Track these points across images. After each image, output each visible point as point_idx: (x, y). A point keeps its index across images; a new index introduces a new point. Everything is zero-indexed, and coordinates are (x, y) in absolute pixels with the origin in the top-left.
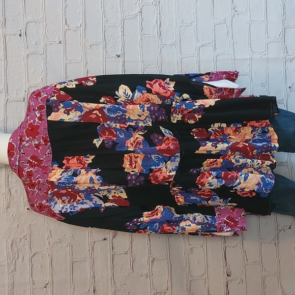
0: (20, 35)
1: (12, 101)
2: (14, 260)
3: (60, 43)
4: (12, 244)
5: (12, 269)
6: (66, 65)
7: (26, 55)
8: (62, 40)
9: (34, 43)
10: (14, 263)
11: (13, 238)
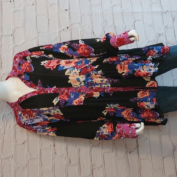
0: (11, 2)
1: (5, 36)
2: (4, 127)
3: (33, 5)
4: (3, 117)
5: (3, 132)
6: (36, 16)
7: (14, 11)
8: (34, 3)
9: (18, 5)
10: (4, 129)
11: (3, 114)
